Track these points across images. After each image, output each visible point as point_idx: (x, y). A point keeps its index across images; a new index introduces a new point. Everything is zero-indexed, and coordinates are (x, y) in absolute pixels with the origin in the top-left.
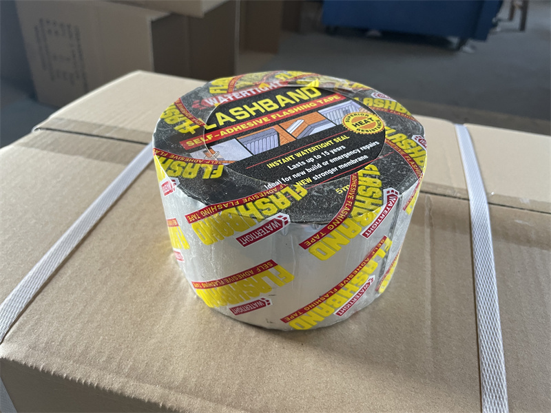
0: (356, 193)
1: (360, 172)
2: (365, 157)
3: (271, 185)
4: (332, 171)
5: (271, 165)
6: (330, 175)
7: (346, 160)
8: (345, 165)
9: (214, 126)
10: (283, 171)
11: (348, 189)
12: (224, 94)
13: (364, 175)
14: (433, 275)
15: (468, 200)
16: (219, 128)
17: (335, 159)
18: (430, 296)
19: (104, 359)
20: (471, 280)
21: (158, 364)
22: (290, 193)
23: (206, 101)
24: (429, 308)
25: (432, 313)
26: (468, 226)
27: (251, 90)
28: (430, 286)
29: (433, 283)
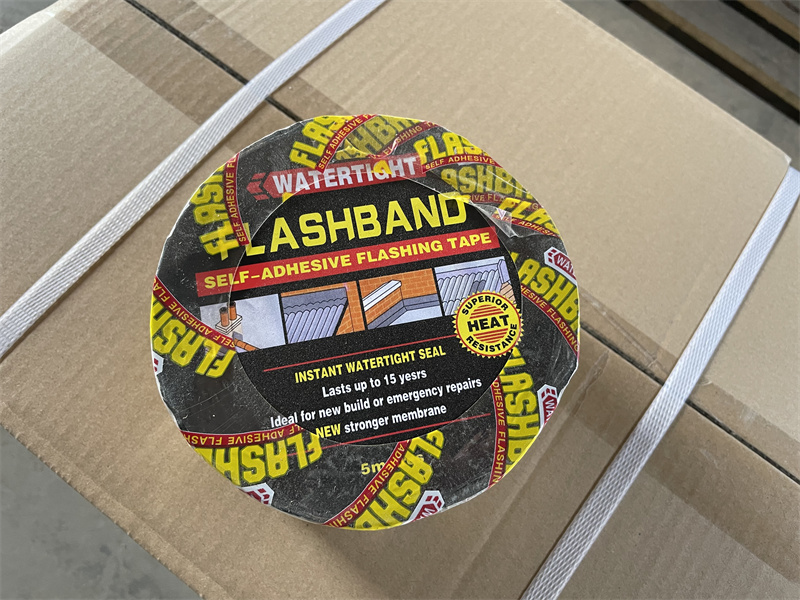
0: (384, 486)
1: (417, 441)
2: (443, 409)
3: (280, 421)
4: (377, 423)
5: (301, 377)
6: (370, 431)
7: (411, 406)
8: (404, 417)
9: (260, 250)
10: (311, 396)
11: (379, 470)
12: (311, 169)
13: (418, 451)
14: (522, 493)
15: (662, 383)
16: (266, 259)
17: (398, 398)
18: (497, 522)
19: (84, 454)
20: (567, 520)
21: (138, 485)
22: (298, 449)
23: (275, 178)
24: (486, 538)
25: (484, 546)
26: (625, 432)
27: (358, 169)
28: (508, 506)
29: (516, 503)
